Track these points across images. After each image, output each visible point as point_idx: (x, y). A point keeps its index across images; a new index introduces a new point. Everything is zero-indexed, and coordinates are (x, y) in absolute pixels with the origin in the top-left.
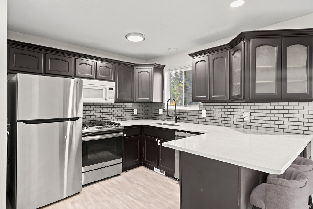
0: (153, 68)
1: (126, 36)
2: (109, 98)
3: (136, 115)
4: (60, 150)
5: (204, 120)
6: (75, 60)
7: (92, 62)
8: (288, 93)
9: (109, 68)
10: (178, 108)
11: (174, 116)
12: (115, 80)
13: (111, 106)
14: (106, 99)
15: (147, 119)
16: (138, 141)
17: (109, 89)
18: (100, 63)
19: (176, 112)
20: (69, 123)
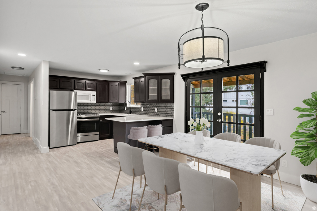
0: (119, 83)
1: (99, 70)
2: (93, 100)
3: (111, 110)
4: (67, 123)
5: (142, 113)
6: (74, 81)
7: (84, 81)
8: (162, 99)
9: (93, 84)
10: (131, 106)
11: (129, 110)
12: (96, 91)
13: (95, 105)
14: (91, 101)
15: (119, 113)
16: (109, 124)
17: (93, 95)
18: (88, 82)
19: (130, 108)
20: (72, 112)
